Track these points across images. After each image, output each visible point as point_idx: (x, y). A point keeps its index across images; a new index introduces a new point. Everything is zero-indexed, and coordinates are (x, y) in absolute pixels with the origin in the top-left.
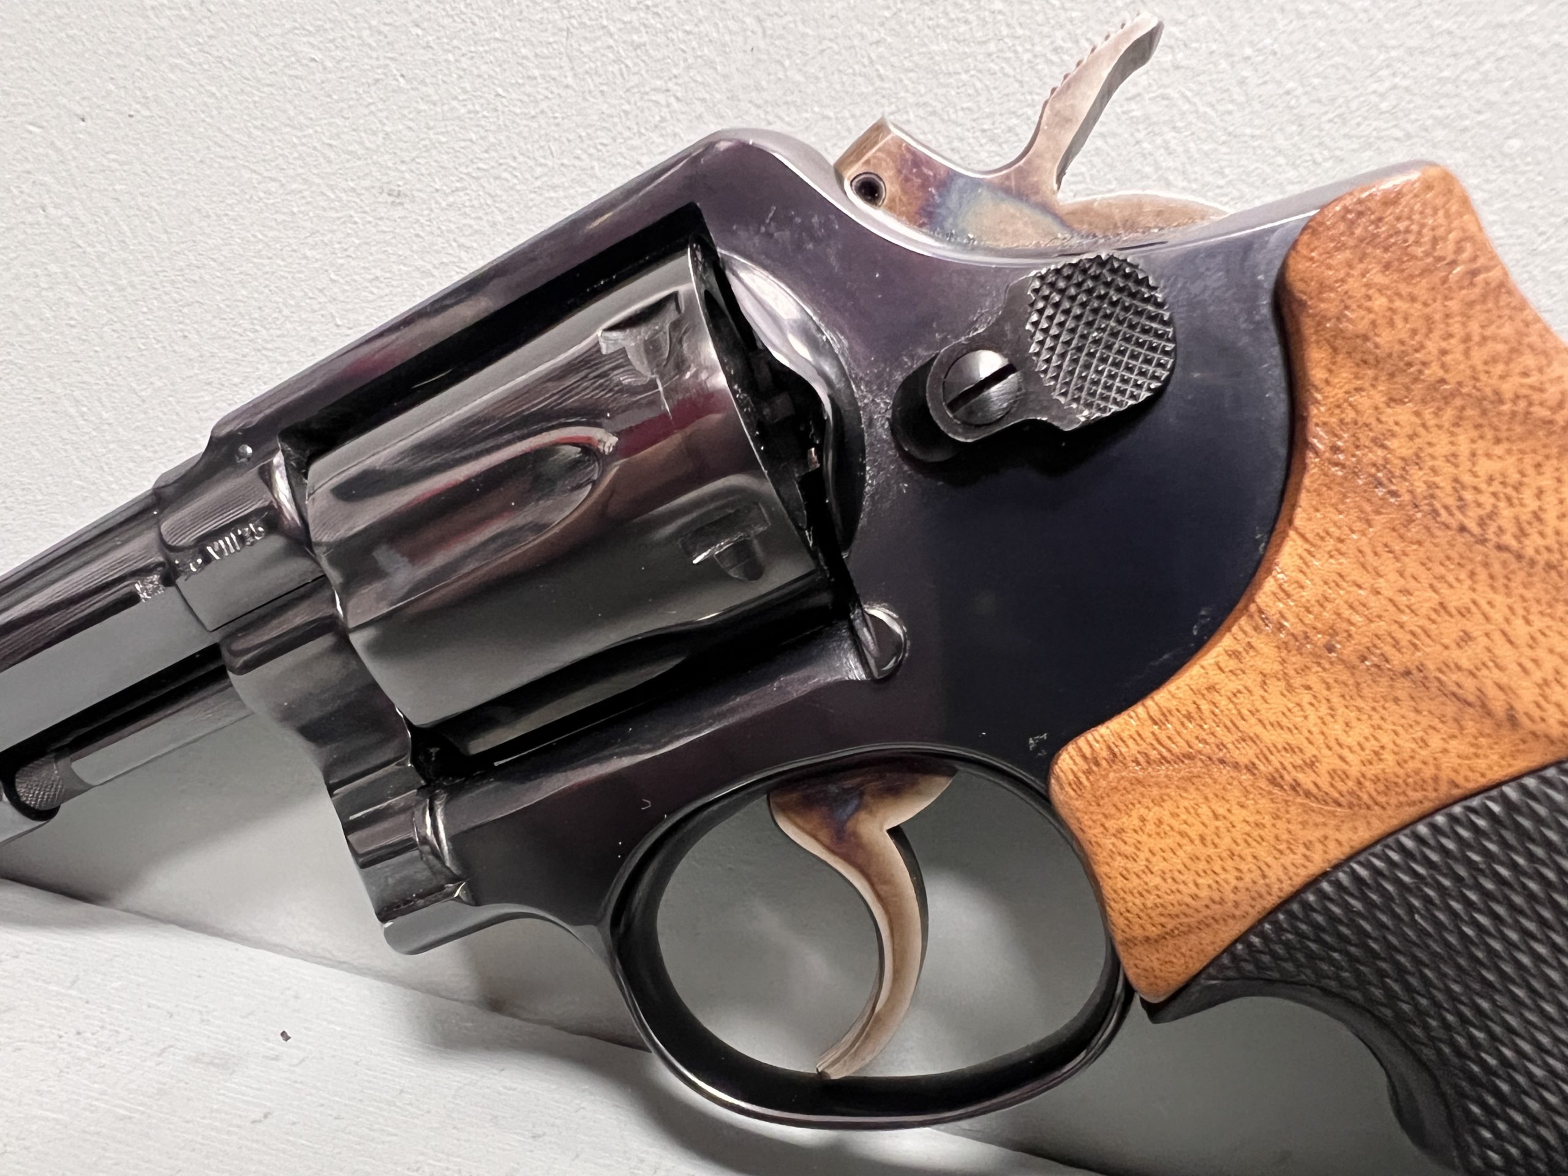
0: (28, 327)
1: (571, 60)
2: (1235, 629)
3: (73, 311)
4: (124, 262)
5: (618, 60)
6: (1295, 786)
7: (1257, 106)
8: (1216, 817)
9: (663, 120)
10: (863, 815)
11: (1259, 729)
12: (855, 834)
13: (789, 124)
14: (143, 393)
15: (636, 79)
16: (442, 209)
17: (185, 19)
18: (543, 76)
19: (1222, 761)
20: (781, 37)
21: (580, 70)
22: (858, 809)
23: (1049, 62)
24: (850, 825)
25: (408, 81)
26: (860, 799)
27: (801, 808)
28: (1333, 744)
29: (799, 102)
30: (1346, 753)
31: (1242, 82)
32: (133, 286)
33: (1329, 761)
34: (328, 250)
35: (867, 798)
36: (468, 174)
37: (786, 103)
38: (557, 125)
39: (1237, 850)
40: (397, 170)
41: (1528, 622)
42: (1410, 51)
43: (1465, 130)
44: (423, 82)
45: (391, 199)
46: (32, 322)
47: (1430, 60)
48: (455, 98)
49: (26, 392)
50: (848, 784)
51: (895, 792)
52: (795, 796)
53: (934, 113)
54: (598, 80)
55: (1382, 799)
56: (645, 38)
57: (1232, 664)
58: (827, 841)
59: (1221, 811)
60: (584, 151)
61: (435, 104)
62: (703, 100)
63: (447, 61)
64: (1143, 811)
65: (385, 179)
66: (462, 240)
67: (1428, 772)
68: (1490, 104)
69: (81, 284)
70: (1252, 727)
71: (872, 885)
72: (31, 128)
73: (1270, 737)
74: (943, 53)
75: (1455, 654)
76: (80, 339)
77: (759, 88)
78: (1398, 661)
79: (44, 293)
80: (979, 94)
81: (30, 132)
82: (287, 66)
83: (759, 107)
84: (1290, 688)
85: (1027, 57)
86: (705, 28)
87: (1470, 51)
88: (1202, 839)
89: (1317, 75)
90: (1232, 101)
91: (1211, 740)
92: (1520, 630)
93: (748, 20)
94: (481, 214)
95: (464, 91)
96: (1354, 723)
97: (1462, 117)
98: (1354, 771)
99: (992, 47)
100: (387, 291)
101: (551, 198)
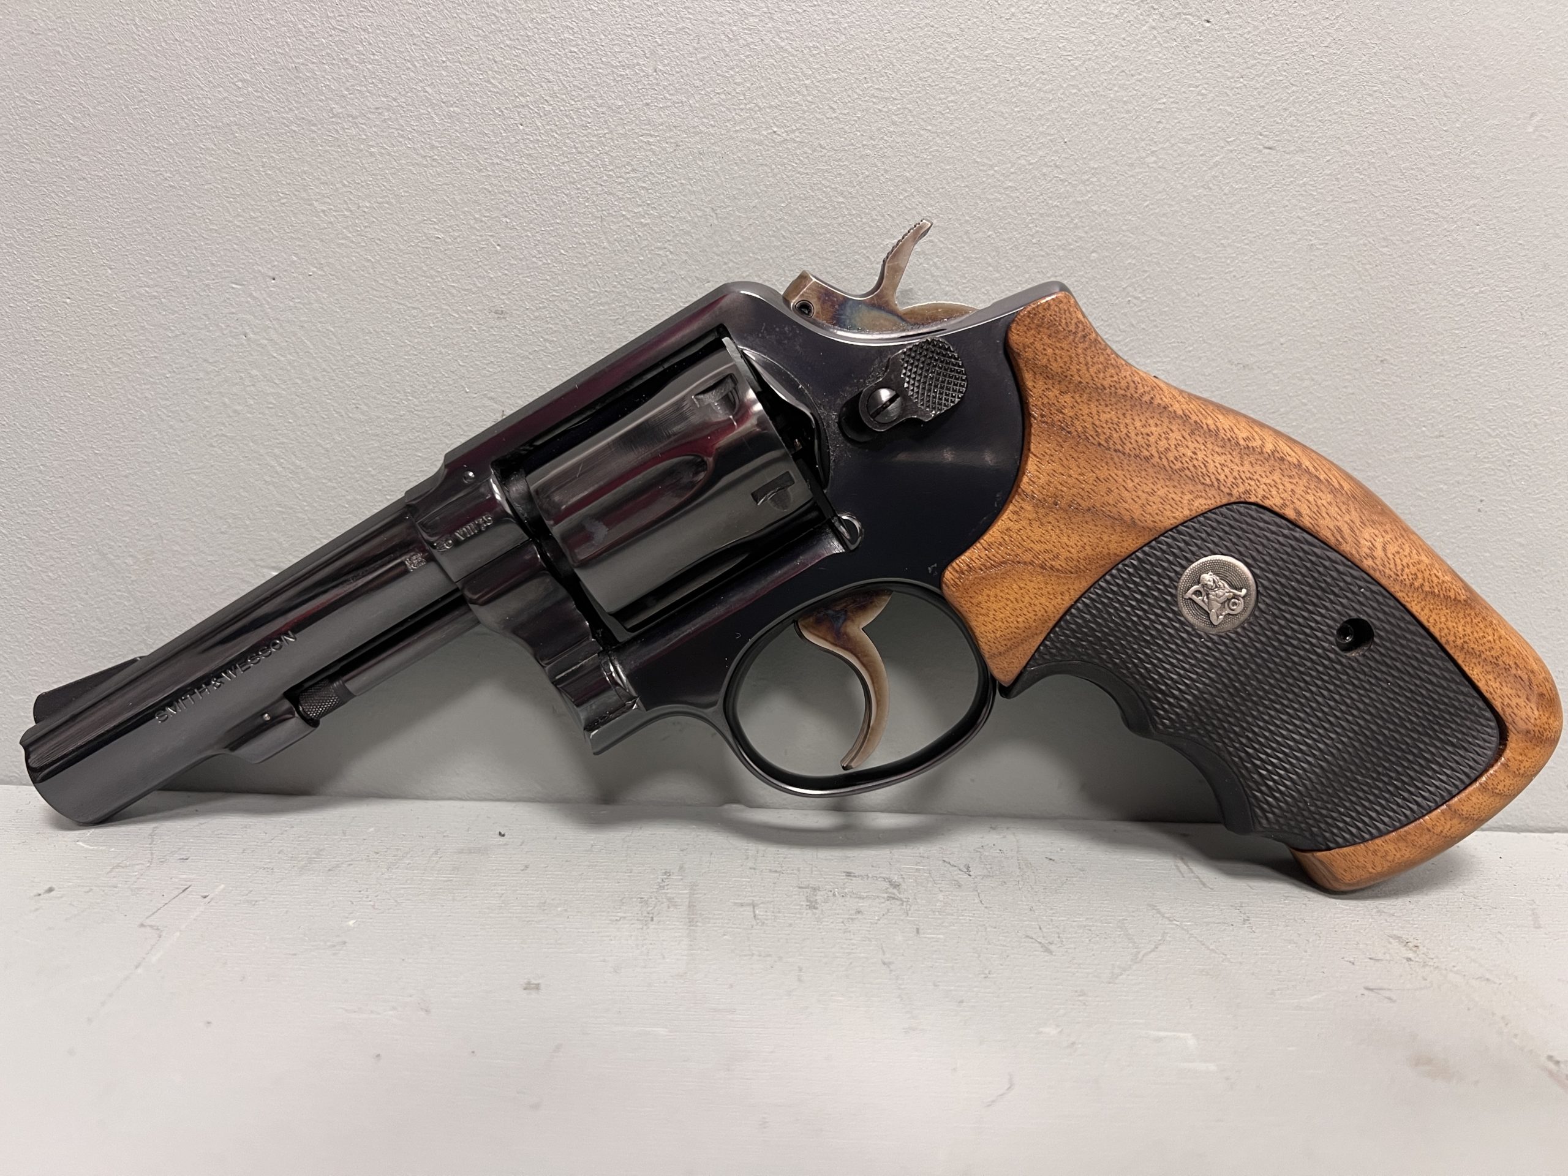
0: (235, 411)
1: (605, 233)
2: (1014, 501)
3: (271, 399)
4: (309, 364)
5: (634, 233)
6: (1052, 568)
7: (976, 244)
8: (1021, 588)
9: (664, 264)
10: (849, 623)
11: (1032, 545)
12: (846, 634)
13: (737, 264)
14: (328, 446)
15: (645, 243)
16: (532, 320)
17: (346, 217)
18: (589, 243)
19: (1019, 562)
20: (726, 218)
21: (612, 239)
22: (845, 620)
23: (870, 226)
24: (842, 630)
25: (503, 248)
26: (847, 615)
27: (815, 627)
28: (1064, 546)
29: (741, 252)
30: (1070, 549)
31: (967, 232)
32: (317, 379)
33: (1064, 554)
34: (456, 348)
35: (849, 614)
36: (546, 299)
37: (733, 252)
38: (600, 269)
39: (1032, 602)
40: (500, 299)
41: (1132, 481)
42: (1041, 215)
43: (1072, 250)
44: (512, 248)
45: (496, 316)
46: (239, 408)
47: (1050, 219)
48: (535, 257)
49: (235, 454)
50: (838, 608)
51: (863, 608)
52: (811, 619)
53: (815, 254)
54: (622, 244)
55: (1089, 567)
56: (649, 221)
57: (1015, 517)
58: (832, 640)
59: (1022, 585)
60: (619, 283)
61: (521, 260)
62: (687, 253)
63: (527, 236)
64: (988, 592)
65: (492, 304)
66: (546, 337)
67: (1105, 551)
68: (1080, 238)
69: (277, 381)
70: (1028, 544)
71: (858, 658)
72: (234, 286)
73: (1037, 547)
74: (816, 224)
75: (1106, 498)
76: (277, 416)
77: (718, 246)
78: (1084, 505)
79: (248, 389)
80: (837, 244)
81: (233, 288)
82: (421, 242)
83: (718, 255)
84: (1042, 524)
85: (858, 224)
86: (683, 214)
87: (1068, 214)
88: (1016, 599)
89: (1001, 228)
90: (964, 242)
91: (1013, 553)
92: (1130, 485)
93: (707, 210)
94: (557, 321)
95: (540, 252)
96: (1072, 535)
97: (1070, 244)
98: (1075, 557)
99: (840, 219)
100: (499, 369)
101: (601, 310)
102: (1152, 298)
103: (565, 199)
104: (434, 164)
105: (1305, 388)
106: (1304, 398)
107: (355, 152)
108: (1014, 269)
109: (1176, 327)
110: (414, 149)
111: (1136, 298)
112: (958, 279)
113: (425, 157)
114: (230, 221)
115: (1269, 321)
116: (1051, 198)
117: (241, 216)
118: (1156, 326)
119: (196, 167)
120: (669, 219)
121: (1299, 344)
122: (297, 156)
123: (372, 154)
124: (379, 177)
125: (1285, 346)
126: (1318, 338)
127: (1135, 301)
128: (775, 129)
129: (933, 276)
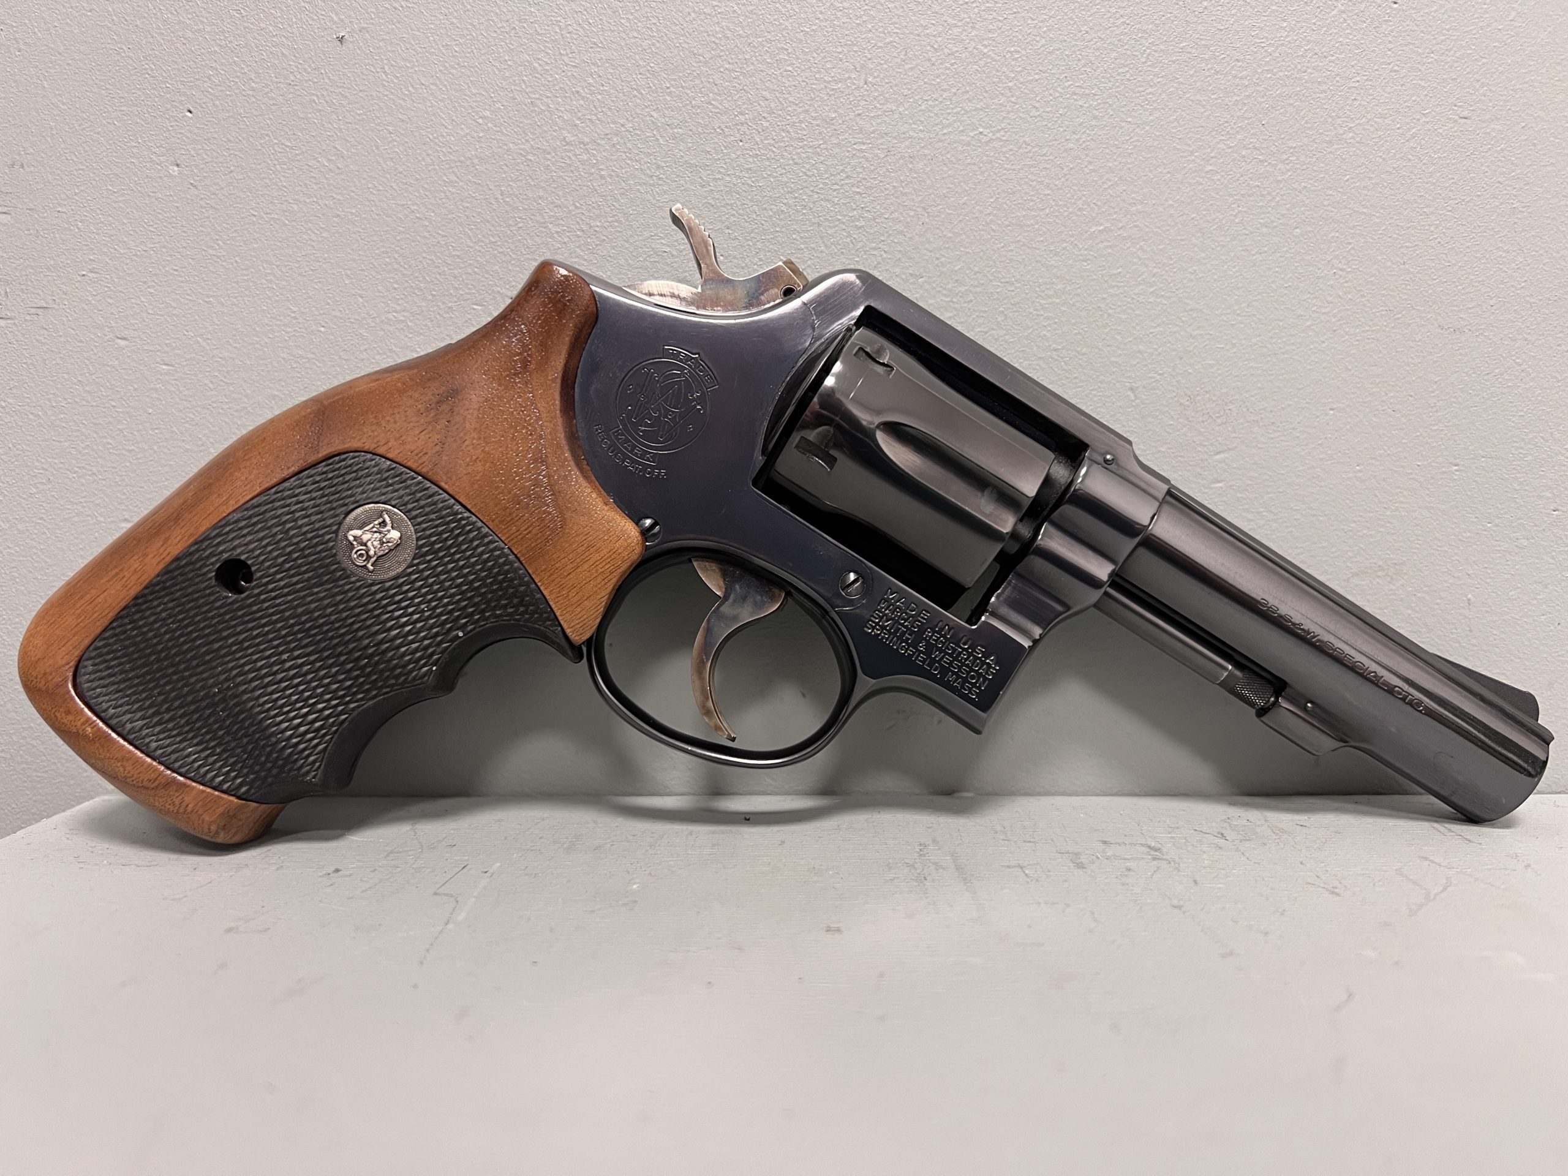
102: (1357, 269)
103: (784, 208)
104: (660, 182)
105: (1518, 348)
106: (1518, 358)
107: (586, 176)
108: (1219, 249)
109: (1383, 295)
110: (642, 170)
111: (1341, 270)
112: (1166, 261)
113: (652, 176)
114: (472, 247)
115: (1477, 284)
116: (1251, 179)
117: (482, 241)
118: (1363, 296)
119: (440, 199)
120: (883, 220)
121: (1509, 305)
122: (532, 183)
123: (602, 177)
124: (609, 198)
125: (1495, 307)
126: (1528, 298)
127: (1341, 273)
128: (981, 130)
129: (1140, 259)
